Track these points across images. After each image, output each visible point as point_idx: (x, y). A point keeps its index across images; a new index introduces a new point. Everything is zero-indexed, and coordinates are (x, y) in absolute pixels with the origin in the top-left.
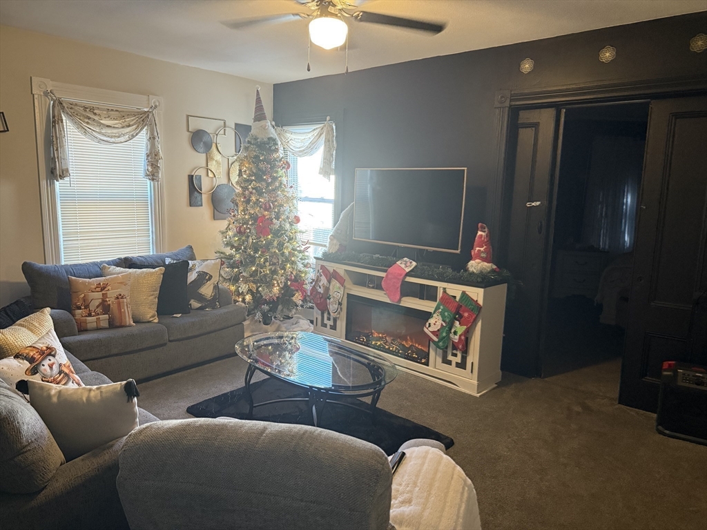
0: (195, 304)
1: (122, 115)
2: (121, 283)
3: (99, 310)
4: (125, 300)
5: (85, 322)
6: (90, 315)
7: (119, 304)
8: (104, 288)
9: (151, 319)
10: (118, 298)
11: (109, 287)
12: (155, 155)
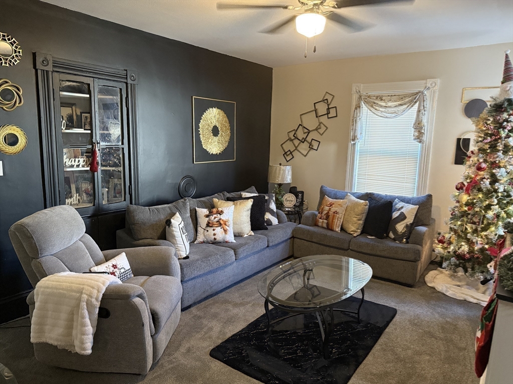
0: (392, 235)
1: (401, 97)
2: (339, 205)
3: (325, 217)
4: (338, 215)
5: (318, 221)
6: (321, 218)
7: (334, 216)
8: (332, 205)
9: (352, 233)
10: (334, 213)
11: (333, 206)
12: (418, 124)
